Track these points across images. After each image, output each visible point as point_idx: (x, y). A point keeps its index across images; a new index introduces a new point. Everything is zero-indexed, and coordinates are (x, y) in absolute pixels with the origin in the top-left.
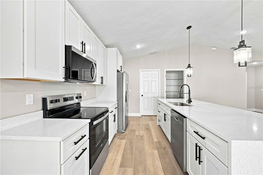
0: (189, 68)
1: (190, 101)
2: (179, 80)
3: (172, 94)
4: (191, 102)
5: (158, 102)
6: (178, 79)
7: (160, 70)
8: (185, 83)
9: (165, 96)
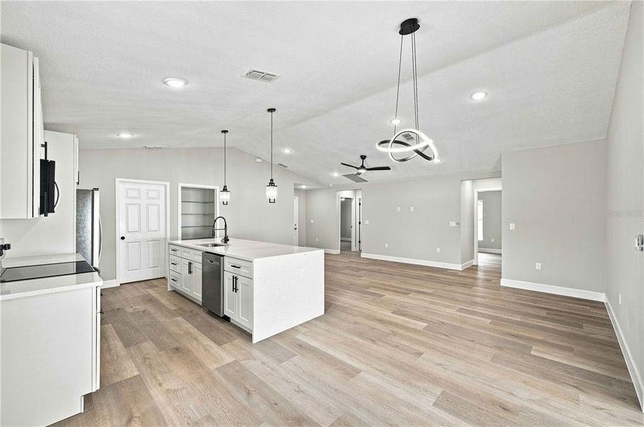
0: (225, 193)
1: (226, 240)
2: (204, 203)
3: (191, 231)
4: (228, 240)
5: (171, 246)
6: (202, 200)
7: (168, 184)
8: (218, 214)
9: (180, 235)
